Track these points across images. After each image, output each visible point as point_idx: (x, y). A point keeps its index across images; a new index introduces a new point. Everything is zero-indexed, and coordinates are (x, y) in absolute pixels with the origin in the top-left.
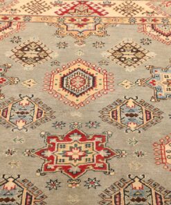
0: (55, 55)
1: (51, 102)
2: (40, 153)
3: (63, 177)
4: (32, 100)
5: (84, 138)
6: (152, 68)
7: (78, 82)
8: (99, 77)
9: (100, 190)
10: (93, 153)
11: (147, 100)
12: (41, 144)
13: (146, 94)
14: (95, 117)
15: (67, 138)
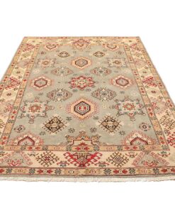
0: (72, 55)
1: (72, 69)
2: (70, 83)
3: (78, 89)
4: (65, 68)
5: (85, 78)
6: (107, 58)
7: (81, 63)
8: (89, 61)
9: (91, 92)
10: (88, 82)
11: (106, 67)
12: (70, 80)
13: (106, 66)
14: (88, 72)
15: (79, 78)
